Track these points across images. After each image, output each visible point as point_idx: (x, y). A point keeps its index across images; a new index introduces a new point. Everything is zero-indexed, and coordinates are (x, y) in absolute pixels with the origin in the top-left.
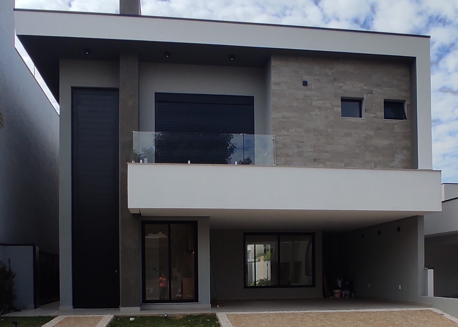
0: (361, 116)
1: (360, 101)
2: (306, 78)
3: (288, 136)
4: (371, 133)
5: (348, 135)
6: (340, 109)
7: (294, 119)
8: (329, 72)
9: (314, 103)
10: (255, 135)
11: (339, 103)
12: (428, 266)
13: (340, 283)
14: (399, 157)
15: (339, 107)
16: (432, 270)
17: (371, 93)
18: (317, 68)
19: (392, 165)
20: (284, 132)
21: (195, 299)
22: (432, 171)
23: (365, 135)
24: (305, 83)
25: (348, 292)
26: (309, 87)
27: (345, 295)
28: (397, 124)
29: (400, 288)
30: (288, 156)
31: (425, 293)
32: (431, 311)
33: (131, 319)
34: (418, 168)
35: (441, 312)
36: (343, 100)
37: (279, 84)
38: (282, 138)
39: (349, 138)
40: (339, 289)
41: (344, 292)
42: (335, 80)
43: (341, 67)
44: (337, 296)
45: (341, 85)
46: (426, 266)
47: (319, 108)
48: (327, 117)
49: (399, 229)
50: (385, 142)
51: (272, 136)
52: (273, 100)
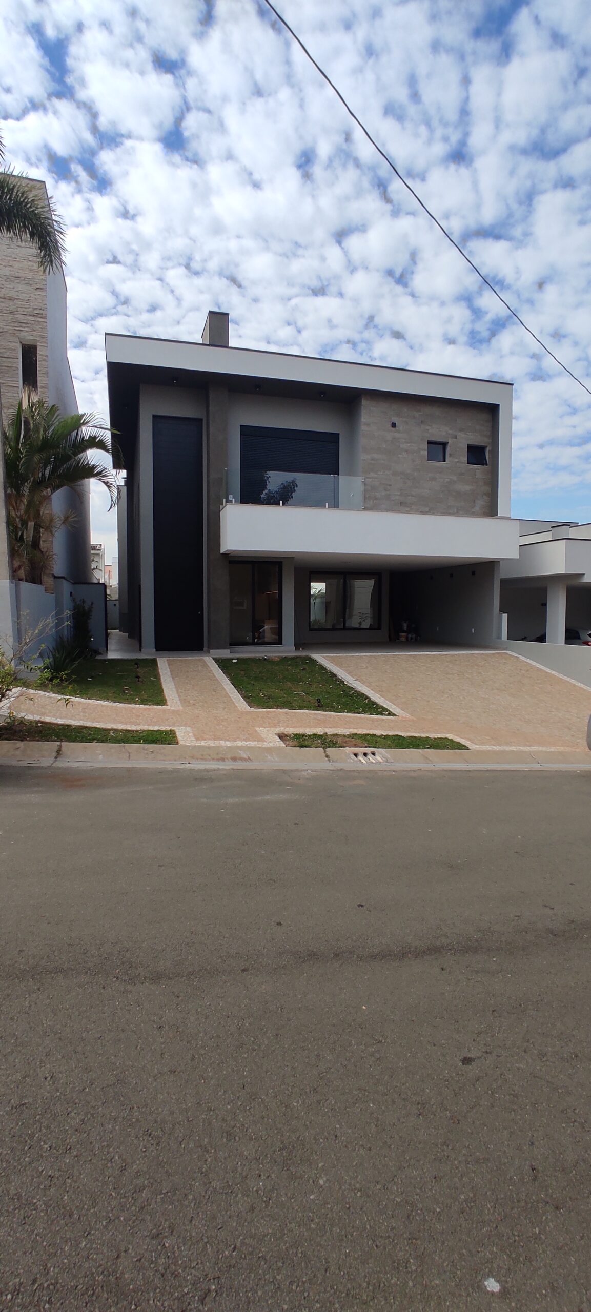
0: (445, 461)
1: (444, 445)
2: (395, 419)
3: (377, 478)
4: (455, 478)
5: (433, 479)
6: (426, 453)
7: (383, 462)
8: (417, 414)
9: (402, 446)
10: (340, 476)
11: (425, 446)
12: (502, 610)
13: (405, 626)
14: (480, 503)
15: (425, 450)
16: (507, 614)
17: (456, 437)
18: (406, 410)
19: (473, 510)
20: (372, 475)
21: (279, 642)
22: (509, 518)
23: (448, 480)
24: (394, 425)
25: (414, 636)
26: (397, 428)
27: (411, 638)
28: (478, 469)
29: (473, 632)
30: (376, 499)
31: (499, 637)
32: (507, 653)
33: (234, 661)
34: (497, 515)
35: (517, 655)
36: (429, 443)
37: (368, 425)
38: (371, 480)
39: (433, 482)
40: (404, 632)
41: (410, 636)
42: (422, 422)
43: (428, 410)
44: (403, 639)
45: (427, 428)
46: (501, 611)
47: (407, 451)
48: (414, 461)
49: (473, 573)
50: (467, 488)
51: (361, 478)
52: (362, 441)
